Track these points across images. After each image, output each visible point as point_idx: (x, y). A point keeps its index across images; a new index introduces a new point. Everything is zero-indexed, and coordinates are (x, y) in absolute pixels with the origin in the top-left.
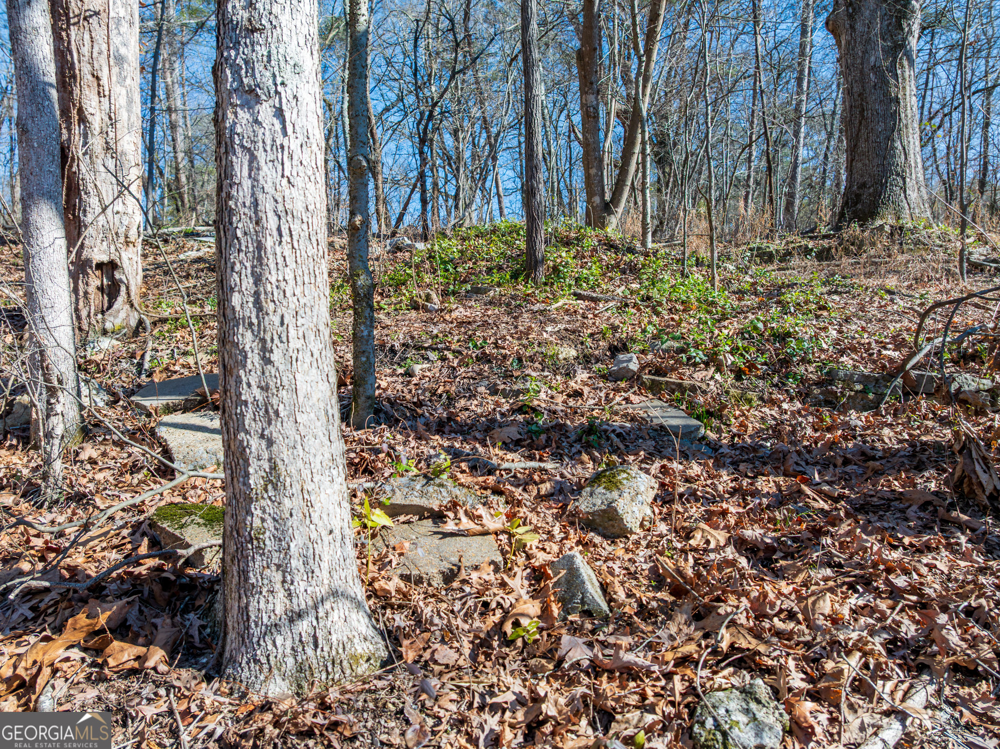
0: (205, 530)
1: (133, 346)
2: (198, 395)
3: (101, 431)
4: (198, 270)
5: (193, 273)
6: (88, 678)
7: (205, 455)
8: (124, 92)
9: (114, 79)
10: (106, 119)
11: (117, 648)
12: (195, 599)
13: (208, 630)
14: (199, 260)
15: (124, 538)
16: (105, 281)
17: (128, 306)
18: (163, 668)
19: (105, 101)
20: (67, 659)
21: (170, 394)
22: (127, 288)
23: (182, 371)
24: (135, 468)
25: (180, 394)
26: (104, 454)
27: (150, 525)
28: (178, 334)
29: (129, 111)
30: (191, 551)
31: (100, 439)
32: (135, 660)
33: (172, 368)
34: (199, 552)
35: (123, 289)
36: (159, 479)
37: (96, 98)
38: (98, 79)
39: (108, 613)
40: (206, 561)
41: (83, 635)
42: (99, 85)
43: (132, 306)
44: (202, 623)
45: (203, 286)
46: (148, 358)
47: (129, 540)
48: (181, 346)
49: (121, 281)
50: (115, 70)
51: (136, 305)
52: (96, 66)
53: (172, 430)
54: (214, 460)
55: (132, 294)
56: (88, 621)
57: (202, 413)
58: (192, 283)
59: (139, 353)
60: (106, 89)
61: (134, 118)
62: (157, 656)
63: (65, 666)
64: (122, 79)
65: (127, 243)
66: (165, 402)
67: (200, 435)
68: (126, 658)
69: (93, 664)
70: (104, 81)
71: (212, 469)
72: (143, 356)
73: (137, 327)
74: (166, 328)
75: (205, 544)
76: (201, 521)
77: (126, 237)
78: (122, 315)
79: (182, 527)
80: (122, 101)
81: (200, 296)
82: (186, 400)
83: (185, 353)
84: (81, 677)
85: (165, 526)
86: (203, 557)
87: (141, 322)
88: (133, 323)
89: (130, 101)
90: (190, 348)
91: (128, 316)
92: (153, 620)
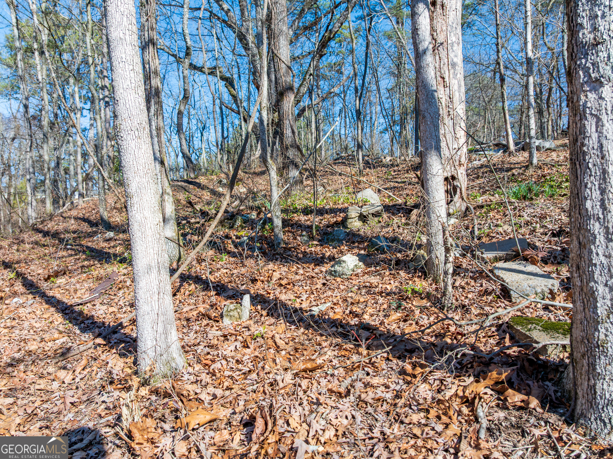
0: (544, 334)
1: (466, 222)
2: (514, 251)
3: (462, 271)
4: (483, 173)
5: (481, 175)
6: (498, 405)
7: (528, 288)
8: (456, 82)
9: (451, 76)
10: (448, 99)
11: (511, 394)
12: (548, 374)
13: (559, 394)
14: (482, 166)
15: (493, 332)
16: (449, 187)
17: (461, 200)
18: (539, 410)
19: (447, 89)
20: (486, 393)
21: (496, 250)
22: (461, 190)
23: (498, 236)
24: (487, 293)
25: (502, 251)
26: (467, 283)
27: (508, 327)
28: (491, 214)
29: (459, 92)
30: (540, 345)
31: (462, 275)
32: (521, 402)
33: (491, 235)
34: (545, 347)
35: (458, 190)
36: (503, 300)
37: (443, 89)
38: (443, 78)
39: (507, 374)
40: (549, 352)
41: (492, 383)
42: (444, 82)
43: (463, 199)
44: (556, 389)
45: (488, 182)
46: (476, 229)
47: (496, 333)
48: (494, 221)
49: (457, 186)
50: (452, 71)
51: (465, 199)
52: (442, 72)
53: (504, 272)
54: (534, 292)
55: (463, 192)
56: (497, 376)
57: (517, 262)
58: (482, 180)
59: (471, 226)
60: (448, 83)
61: (462, 95)
62: (534, 403)
63: (485, 397)
64: (455, 75)
65: (460, 165)
66: (494, 255)
67: (521, 276)
68: (516, 400)
69: (499, 399)
70: (447, 79)
71: (533, 296)
72: (473, 228)
73: (466, 211)
74: (483, 211)
75: (549, 343)
76: (541, 329)
77: (460, 161)
78: (458, 205)
79: (529, 330)
80: (456, 87)
81: (487, 188)
82: (507, 254)
83: (497, 226)
84: (493, 404)
85: (519, 328)
86: (547, 350)
87: (467, 208)
88: (463, 209)
89: (460, 86)
90: (499, 222)
91: (461, 205)
92: (527, 382)
